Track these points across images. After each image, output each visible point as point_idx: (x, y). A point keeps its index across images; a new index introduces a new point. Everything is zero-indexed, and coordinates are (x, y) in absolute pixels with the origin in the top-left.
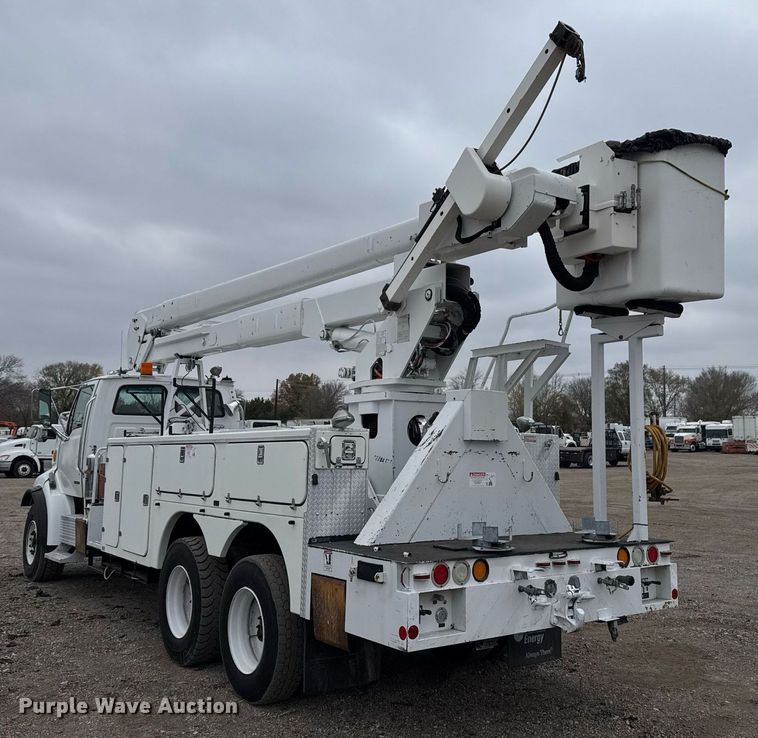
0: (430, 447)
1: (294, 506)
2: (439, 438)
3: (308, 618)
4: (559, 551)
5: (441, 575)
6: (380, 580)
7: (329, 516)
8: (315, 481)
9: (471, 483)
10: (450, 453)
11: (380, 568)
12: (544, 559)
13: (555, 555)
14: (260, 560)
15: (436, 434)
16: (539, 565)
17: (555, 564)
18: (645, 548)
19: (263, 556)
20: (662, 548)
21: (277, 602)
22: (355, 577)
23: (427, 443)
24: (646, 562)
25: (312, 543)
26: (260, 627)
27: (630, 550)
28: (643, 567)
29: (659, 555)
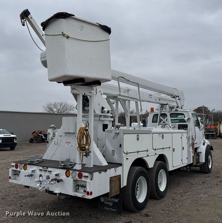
4: (45, 167)
9: (66, 145)
10: (61, 136)
12: (41, 168)
16: (39, 170)
17: (44, 170)
18: (77, 173)
20: (84, 174)
24: (77, 177)
27: (71, 172)
28: (75, 179)
29: (83, 176)
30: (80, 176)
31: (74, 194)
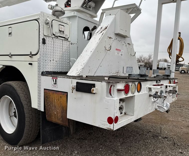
0: (102, 33)
1: (31, 55)
2: (106, 30)
3: (42, 110)
5: (126, 90)
6: (94, 92)
7: (52, 61)
8: (44, 42)
9: (116, 54)
10: (110, 38)
11: (94, 85)
13: (158, 82)
14: (13, 84)
15: (104, 28)
16: (153, 85)
19: (15, 82)
21: (24, 103)
22: (74, 91)
23: (100, 32)
25: (43, 74)
26: (15, 113)
27: (171, 81)
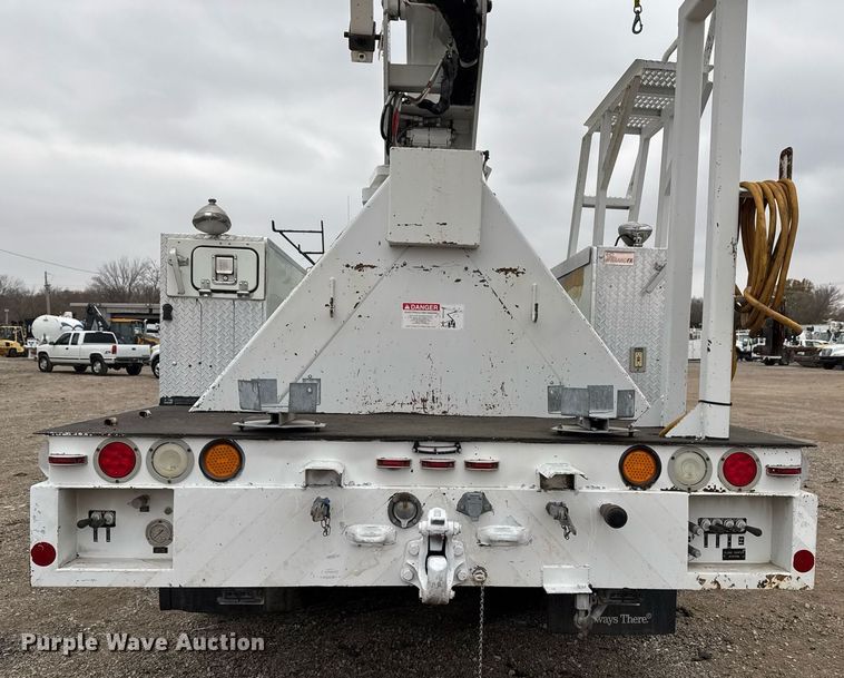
4: (440, 439)
7: (195, 367)
8: (166, 314)
9: (407, 322)
10: (360, 267)
12: (399, 452)
13: (427, 446)
16: (381, 463)
17: (425, 464)
18: (716, 456)
20: (767, 458)
24: (716, 481)
25: (164, 403)
27: (664, 454)
28: (701, 493)
29: (763, 472)
30: (740, 470)
31: (702, 581)
